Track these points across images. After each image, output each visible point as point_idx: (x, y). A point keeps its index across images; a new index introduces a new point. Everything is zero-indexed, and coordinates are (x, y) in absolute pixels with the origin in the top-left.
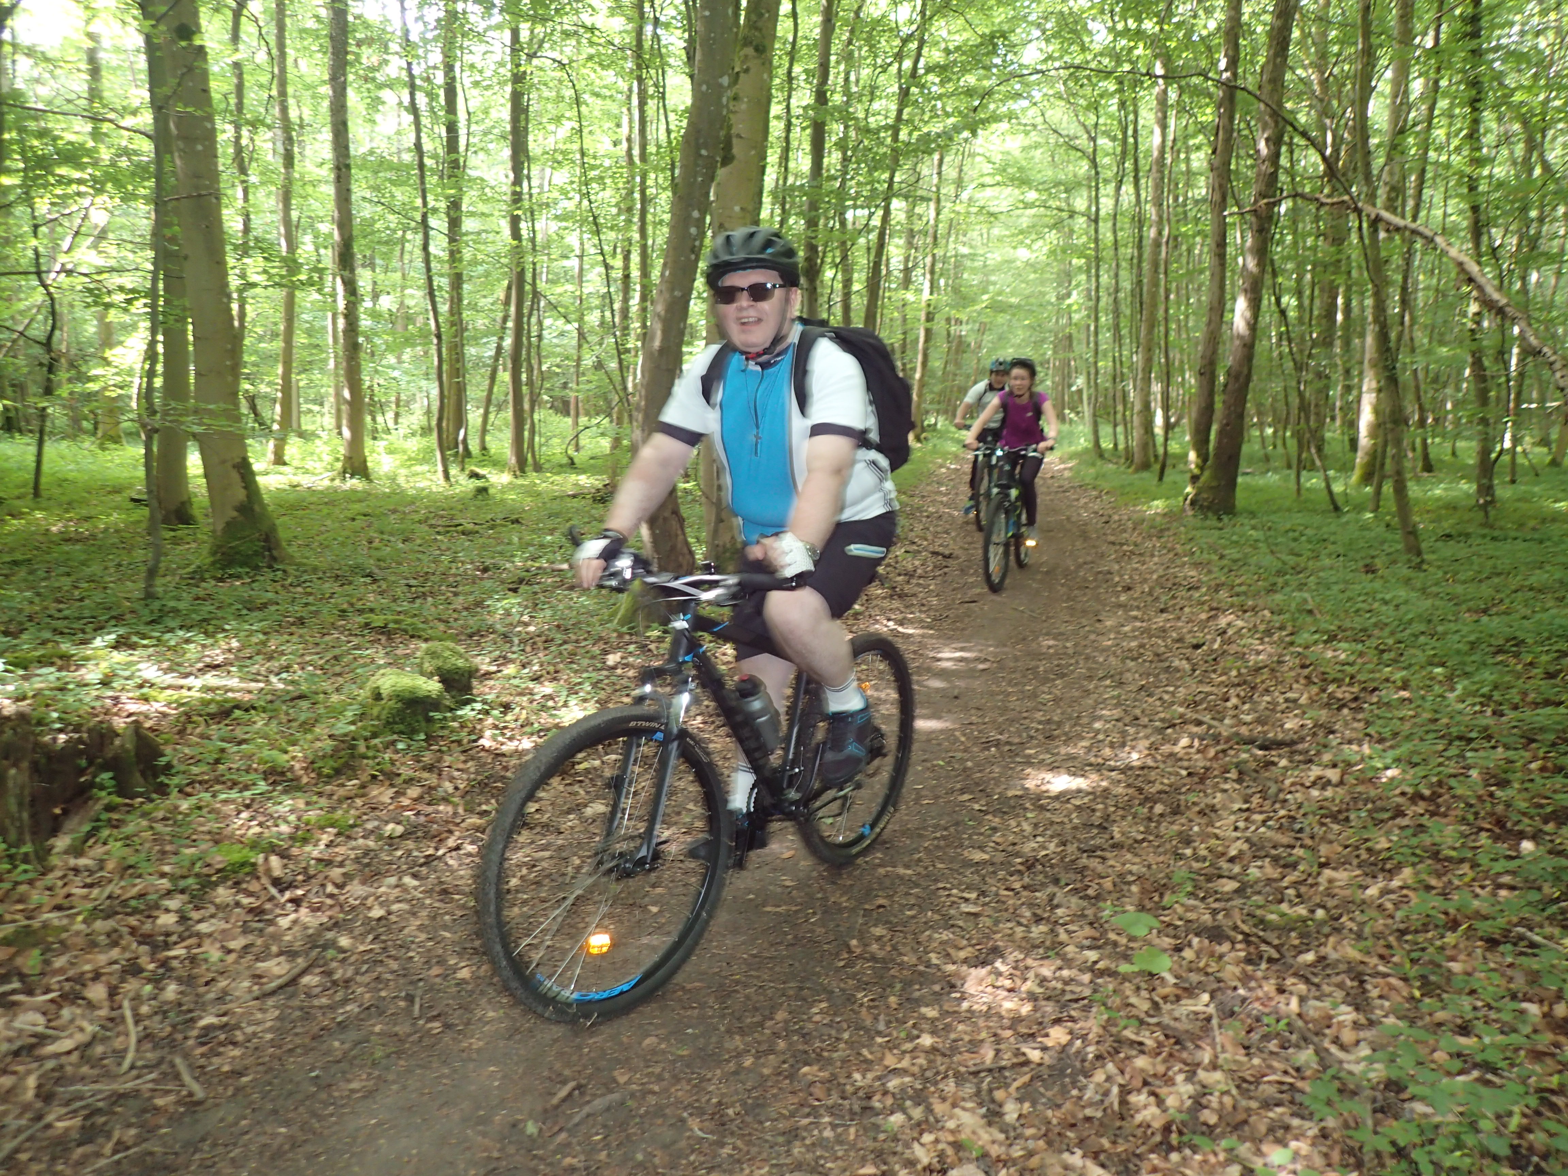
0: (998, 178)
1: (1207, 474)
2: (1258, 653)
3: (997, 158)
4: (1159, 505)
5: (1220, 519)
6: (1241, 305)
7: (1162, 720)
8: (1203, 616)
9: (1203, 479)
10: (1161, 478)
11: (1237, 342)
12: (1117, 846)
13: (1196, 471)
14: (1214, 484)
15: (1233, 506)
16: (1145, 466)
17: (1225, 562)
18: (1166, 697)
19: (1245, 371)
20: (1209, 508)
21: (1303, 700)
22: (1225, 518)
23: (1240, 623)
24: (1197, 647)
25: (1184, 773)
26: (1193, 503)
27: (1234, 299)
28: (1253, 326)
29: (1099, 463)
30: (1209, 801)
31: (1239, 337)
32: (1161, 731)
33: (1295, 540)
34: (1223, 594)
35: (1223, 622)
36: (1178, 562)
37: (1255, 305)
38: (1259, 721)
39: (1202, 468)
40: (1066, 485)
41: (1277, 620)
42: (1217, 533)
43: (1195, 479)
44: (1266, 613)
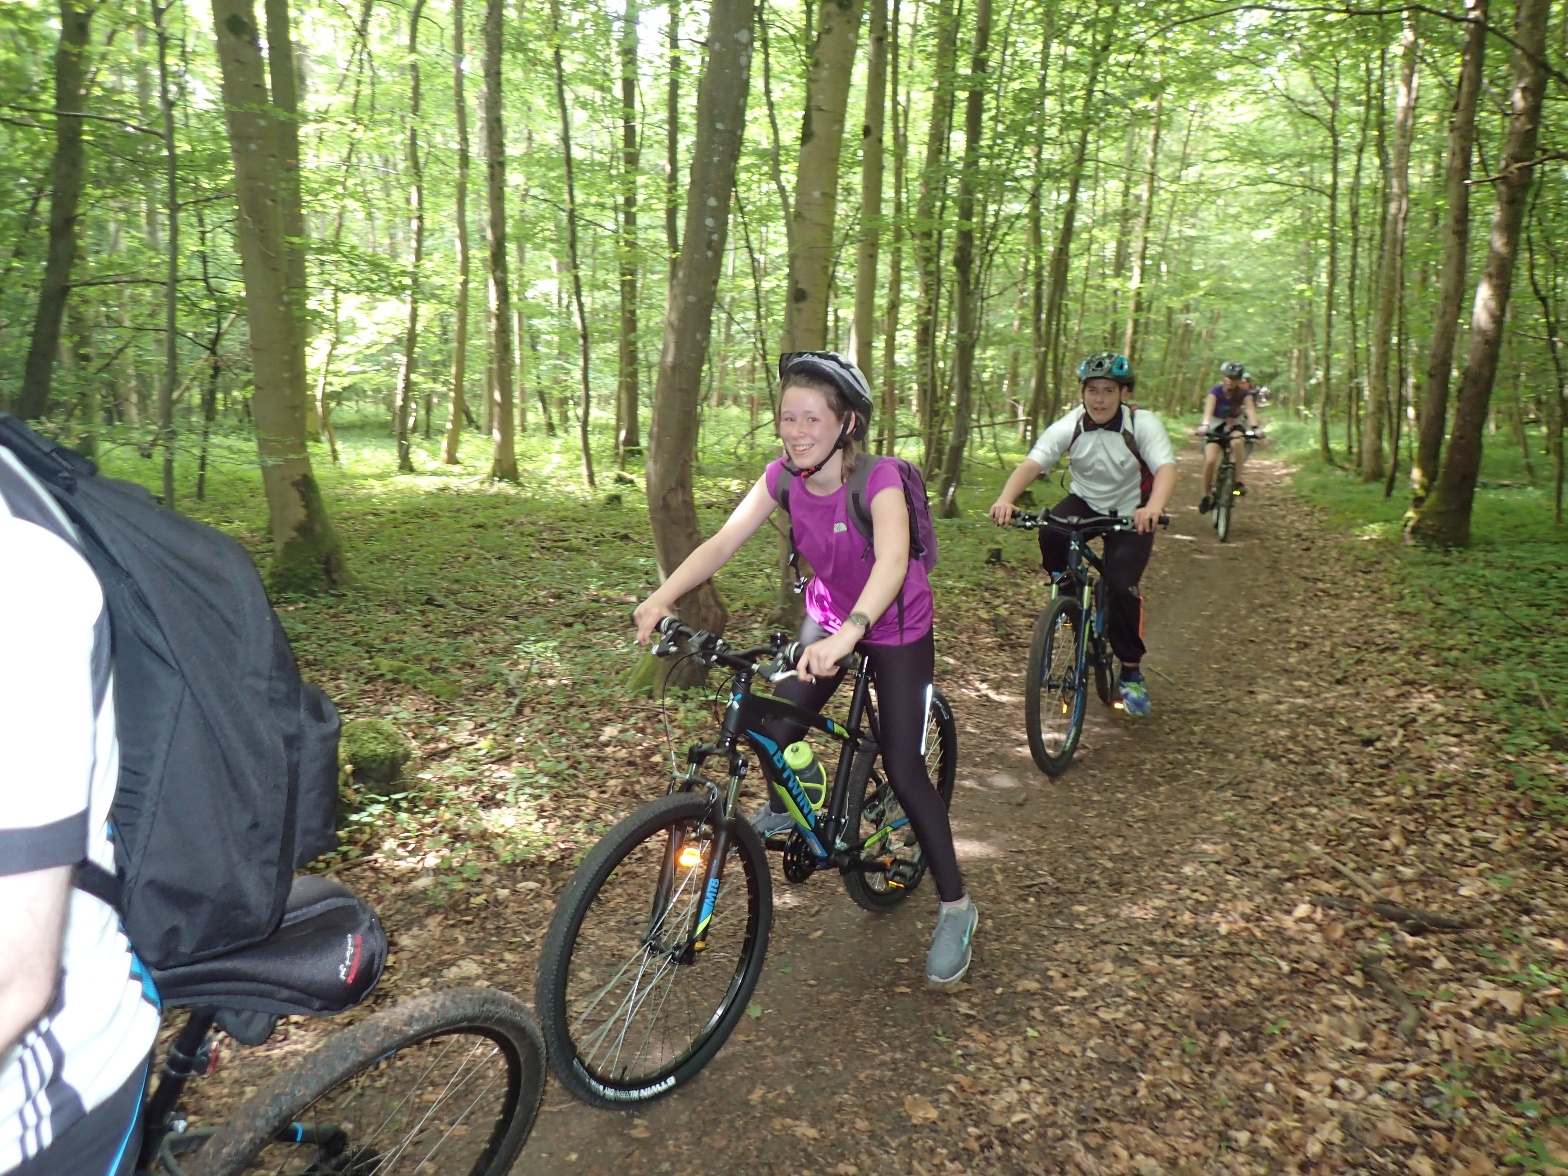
0: (1226, 153)
1: (1433, 496)
2: (1451, 757)
3: (1225, 130)
4: (1374, 531)
5: (1447, 552)
6: (1484, 294)
7: (1285, 866)
8: (1391, 693)
9: (1428, 503)
10: (1388, 494)
11: (1477, 338)
12: (1138, 1114)
13: (1421, 493)
14: (1442, 509)
15: (1468, 535)
16: (1376, 475)
17: (1440, 613)
18: (1301, 825)
19: (1486, 372)
20: (1433, 537)
21: (1499, 844)
22: (1455, 552)
23: (1439, 707)
24: (1368, 742)
25: (1285, 967)
26: (1415, 531)
27: (1475, 286)
28: (1498, 319)
29: (1327, 468)
30: (1308, 1028)
31: (1481, 332)
32: (1275, 886)
33: (1543, 584)
34: (1427, 659)
35: (1414, 704)
36: (1381, 609)
37: (1503, 293)
38: (1423, 881)
39: (1427, 488)
40: (1279, 494)
41: (1488, 709)
42: (1438, 569)
43: (1418, 501)
44: (1478, 693)
